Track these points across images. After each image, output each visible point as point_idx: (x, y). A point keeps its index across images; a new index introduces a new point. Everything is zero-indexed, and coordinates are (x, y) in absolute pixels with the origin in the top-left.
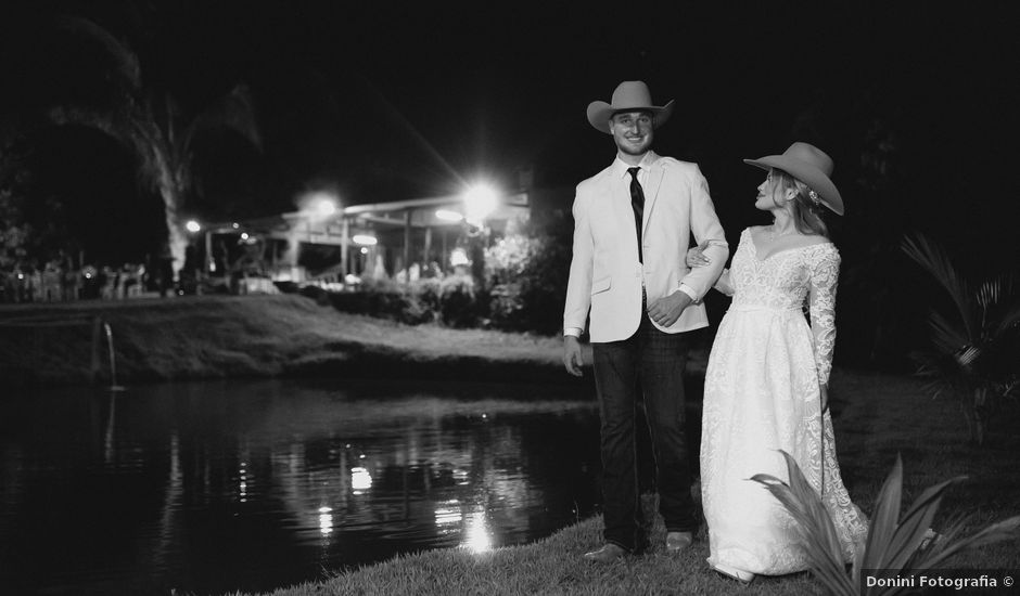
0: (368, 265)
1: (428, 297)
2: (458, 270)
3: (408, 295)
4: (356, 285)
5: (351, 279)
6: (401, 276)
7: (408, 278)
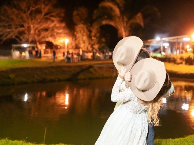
0: (167, 50)
1: (181, 58)
2: (189, 52)
3: (177, 58)
4: (164, 55)
5: (163, 53)
6: (175, 53)
7: (177, 54)
